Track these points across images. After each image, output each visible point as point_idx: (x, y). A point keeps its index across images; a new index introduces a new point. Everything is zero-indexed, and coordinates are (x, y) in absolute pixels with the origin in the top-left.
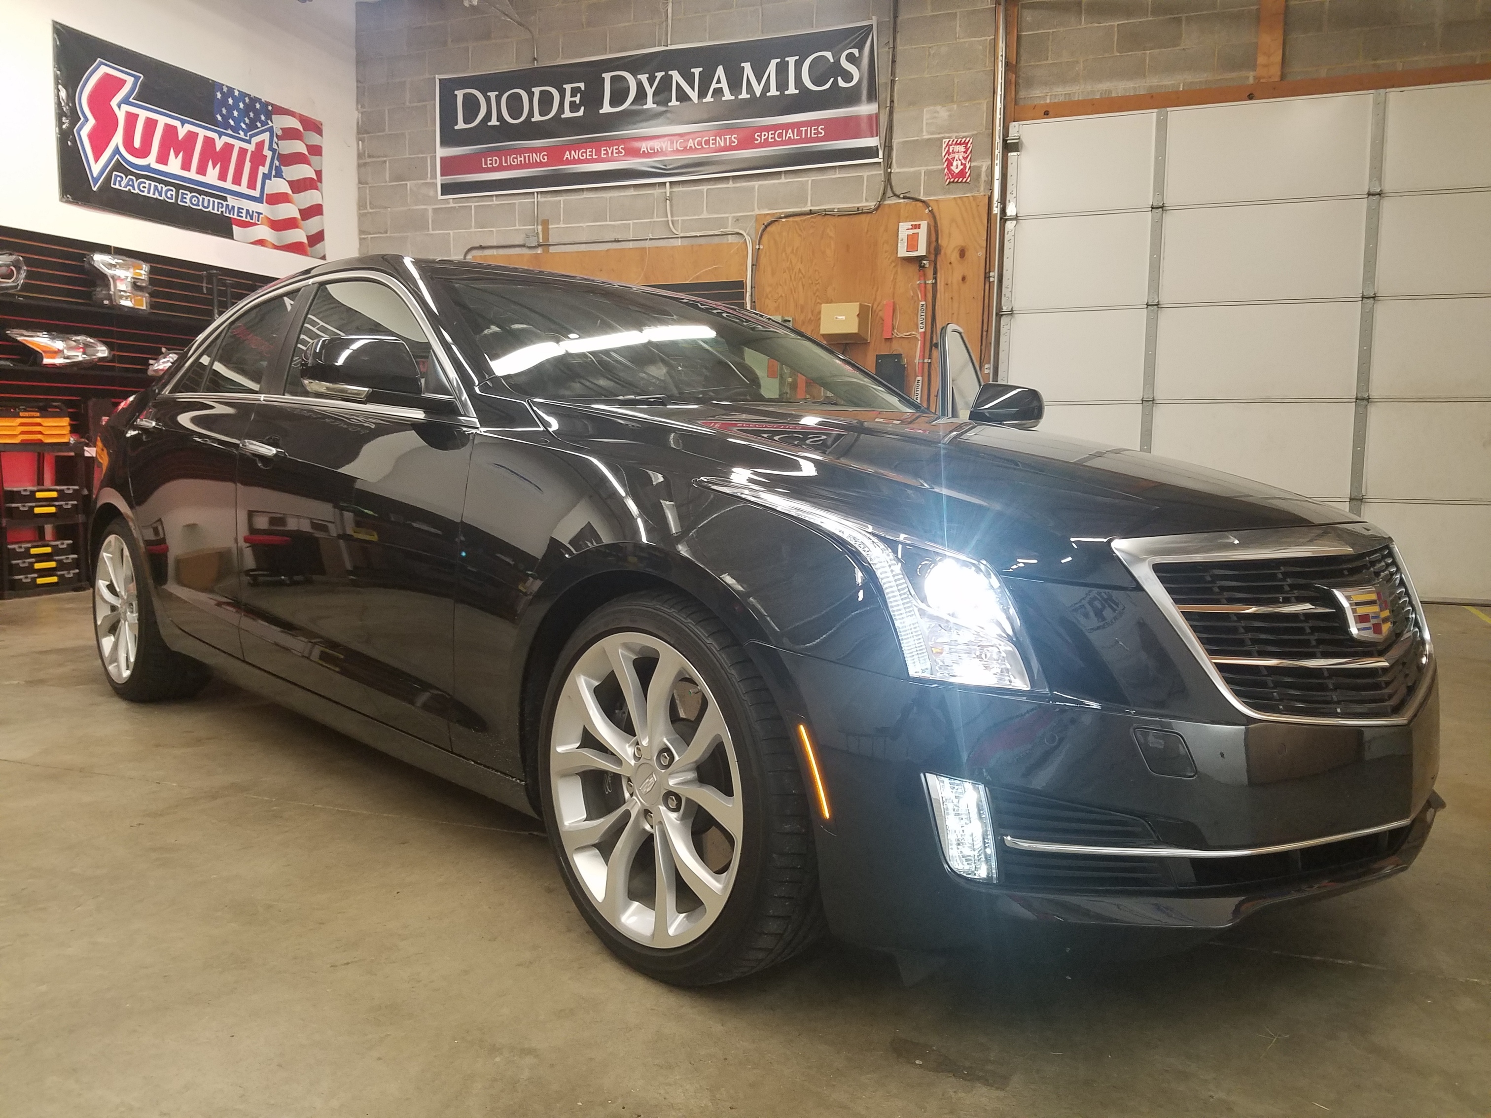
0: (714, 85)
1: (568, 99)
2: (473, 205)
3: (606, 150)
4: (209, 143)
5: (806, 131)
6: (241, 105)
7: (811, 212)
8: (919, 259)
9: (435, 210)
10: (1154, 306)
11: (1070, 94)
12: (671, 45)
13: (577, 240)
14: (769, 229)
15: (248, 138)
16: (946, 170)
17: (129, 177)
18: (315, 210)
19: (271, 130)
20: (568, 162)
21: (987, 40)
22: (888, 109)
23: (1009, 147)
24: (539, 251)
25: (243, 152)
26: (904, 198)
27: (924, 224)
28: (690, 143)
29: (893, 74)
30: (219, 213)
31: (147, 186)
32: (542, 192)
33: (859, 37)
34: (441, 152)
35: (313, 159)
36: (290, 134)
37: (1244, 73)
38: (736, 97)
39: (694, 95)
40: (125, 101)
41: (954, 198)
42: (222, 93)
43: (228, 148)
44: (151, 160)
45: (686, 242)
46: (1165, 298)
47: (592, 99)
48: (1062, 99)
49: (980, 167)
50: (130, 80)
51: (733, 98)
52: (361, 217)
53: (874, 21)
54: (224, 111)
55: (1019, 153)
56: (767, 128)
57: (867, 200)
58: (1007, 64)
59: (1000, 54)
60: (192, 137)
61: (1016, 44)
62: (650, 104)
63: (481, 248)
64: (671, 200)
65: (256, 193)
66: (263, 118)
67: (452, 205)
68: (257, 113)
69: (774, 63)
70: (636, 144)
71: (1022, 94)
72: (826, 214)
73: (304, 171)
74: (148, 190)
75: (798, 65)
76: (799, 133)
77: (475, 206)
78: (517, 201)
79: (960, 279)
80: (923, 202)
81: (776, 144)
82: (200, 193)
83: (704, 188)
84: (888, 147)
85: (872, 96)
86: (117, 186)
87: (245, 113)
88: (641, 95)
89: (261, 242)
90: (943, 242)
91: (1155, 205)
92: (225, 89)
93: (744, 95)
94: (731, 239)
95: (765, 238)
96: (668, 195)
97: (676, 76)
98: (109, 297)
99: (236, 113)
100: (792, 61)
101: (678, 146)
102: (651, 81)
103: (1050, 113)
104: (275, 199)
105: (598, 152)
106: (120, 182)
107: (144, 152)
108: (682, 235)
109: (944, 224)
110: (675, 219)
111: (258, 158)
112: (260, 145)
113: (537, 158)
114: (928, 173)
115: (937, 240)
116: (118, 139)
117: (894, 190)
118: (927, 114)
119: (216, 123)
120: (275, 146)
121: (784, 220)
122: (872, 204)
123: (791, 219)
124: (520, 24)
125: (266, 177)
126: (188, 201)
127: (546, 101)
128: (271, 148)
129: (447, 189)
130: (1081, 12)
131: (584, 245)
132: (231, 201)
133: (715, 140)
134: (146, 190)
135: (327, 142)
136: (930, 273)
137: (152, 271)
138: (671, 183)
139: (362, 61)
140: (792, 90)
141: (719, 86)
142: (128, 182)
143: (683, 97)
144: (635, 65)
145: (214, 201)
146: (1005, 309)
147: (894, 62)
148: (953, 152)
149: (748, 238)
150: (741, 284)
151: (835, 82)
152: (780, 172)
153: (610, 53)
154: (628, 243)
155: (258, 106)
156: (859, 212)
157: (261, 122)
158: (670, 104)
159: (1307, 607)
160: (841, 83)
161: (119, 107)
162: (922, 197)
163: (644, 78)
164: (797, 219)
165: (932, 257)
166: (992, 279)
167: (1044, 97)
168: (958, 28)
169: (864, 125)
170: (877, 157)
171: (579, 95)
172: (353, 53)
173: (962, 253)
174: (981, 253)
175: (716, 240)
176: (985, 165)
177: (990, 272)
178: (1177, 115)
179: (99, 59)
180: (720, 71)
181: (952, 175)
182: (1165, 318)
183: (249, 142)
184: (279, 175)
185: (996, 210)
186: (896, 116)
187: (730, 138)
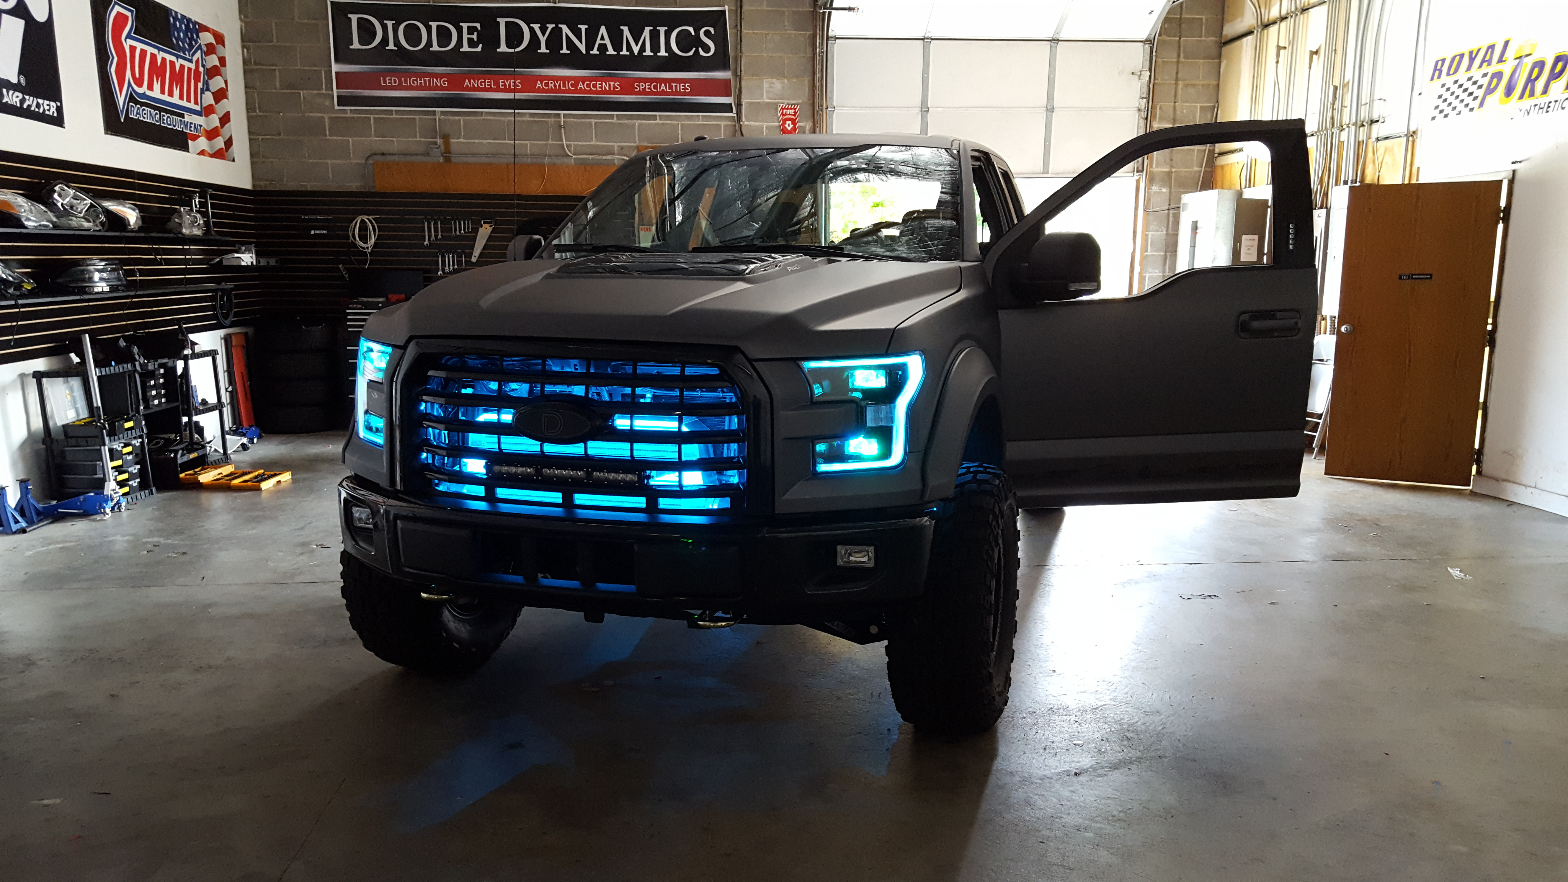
0: (599, 41)
2: (372, 117)
3: (504, 82)
4: (173, 66)
6: (184, 27)
9: (333, 119)
12: (559, 3)
13: (478, 153)
15: (190, 58)
16: (780, 125)
17: (137, 105)
18: (226, 117)
19: (200, 46)
20: (468, 89)
22: (737, 77)
24: (442, 160)
25: (190, 69)
28: (581, 85)
29: (740, 50)
30: (183, 130)
31: (146, 112)
32: (443, 112)
33: (714, 18)
35: (222, 70)
36: (209, 49)
39: (582, 47)
40: (129, 36)
42: (173, 17)
43: (182, 69)
44: (145, 88)
45: (579, 163)
47: (489, 38)
49: (805, 127)
50: (130, 16)
51: (615, 53)
52: (251, 119)
53: (726, 8)
54: (176, 34)
56: (645, 80)
60: (164, 63)
62: (543, 49)
63: (383, 154)
64: (565, 129)
65: (198, 108)
66: (194, 36)
67: (349, 115)
68: (192, 32)
69: (647, 30)
73: (219, 82)
75: (668, 35)
76: (670, 87)
77: (375, 119)
78: (417, 117)
81: (652, 93)
83: (593, 121)
84: (739, 105)
85: (725, 66)
86: (132, 116)
87: (186, 34)
88: (535, 41)
89: (203, 152)
92: (174, 14)
96: (563, 125)
97: (565, 29)
99: (181, 35)
100: (662, 30)
101: (569, 85)
102: (543, 30)
104: (208, 111)
105: (496, 84)
106: (131, 111)
107: (141, 81)
108: (575, 156)
110: (569, 143)
111: (197, 76)
112: (197, 63)
113: (437, 82)
114: (769, 128)
116: (129, 72)
118: (766, 83)
119: (173, 47)
120: (204, 63)
125: (202, 91)
126: (166, 121)
127: (444, 35)
128: (202, 65)
129: (342, 100)
131: (485, 159)
132: (188, 118)
133: (602, 84)
134: (146, 116)
135: (228, 52)
138: (564, 115)
140: (663, 53)
141: (602, 42)
142: (137, 110)
143: (572, 47)
144: (526, 15)
145: (178, 120)
148: (787, 113)
151: (697, 51)
152: (656, 116)
155: (193, 26)
157: (195, 41)
158: (561, 52)
160: (702, 53)
161: (126, 42)
163: (536, 27)
168: (786, 24)
169: (722, 87)
170: (732, 112)
171: (476, 33)
175: (605, 163)
176: (808, 125)
180: (603, 30)
183: (190, 61)
184: (208, 88)
186: (743, 83)
187: (614, 85)
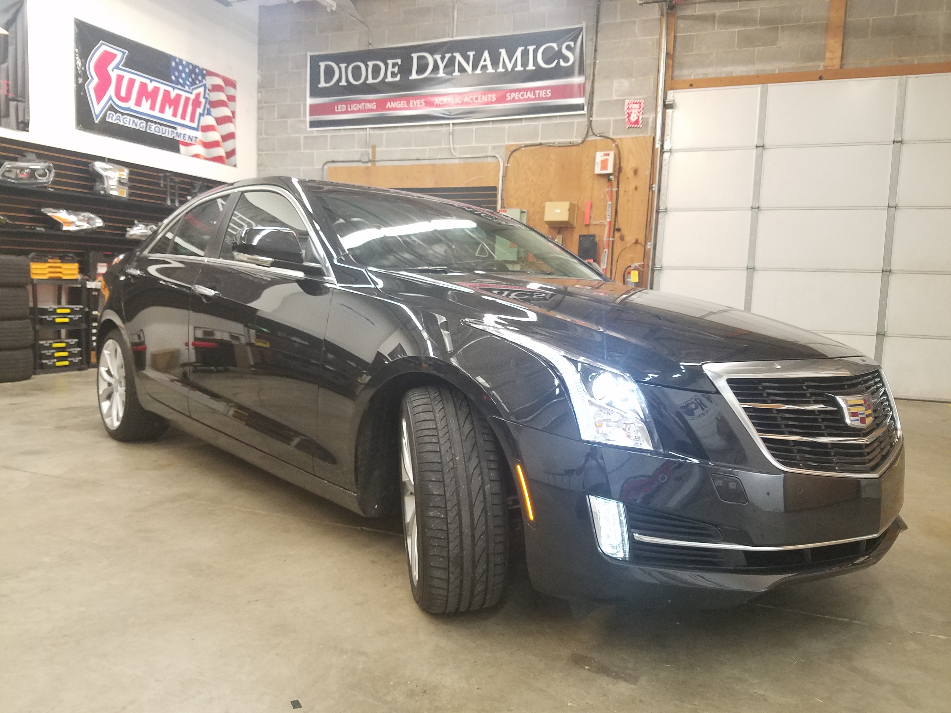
0: (482, 63)
1: (390, 69)
2: (329, 135)
3: (413, 102)
4: (167, 93)
5: (539, 93)
6: (187, 70)
7: (540, 144)
8: (608, 175)
9: (306, 138)
10: (756, 209)
11: (706, 74)
12: (456, 36)
13: (394, 158)
14: (515, 154)
15: (190, 91)
16: (627, 120)
17: (118, 114)
18: (230, 136)
19: (205, 86)
20: (389, 109)
21: (654, 38)
22: (591, 80)
23: (666, 106)
24: (369, 164)
25: (187, 99)
26: (600, 136)
27: (612, 154)
28: (466, 99)
29: (595, 58)
30: (172, 137)
31: (128, 120)
32: (372, 128)
33: (574, 34)
34: (310, 101)
35: (230, 104)
36: (216, 88)
37: (817, 63)
38: (496, 71)
39: (469, 69)
40: (117, 67)
41: (632, 138)
42: (176, 62)
43: (178, 97)
44: (131, 104)
45: (462, 161)
46: (763, 204)
47: (405, 70)
48: (701, 77)
49: (648, 118)
50: (119, 55)
51: (493, 71)
52: (259, 140)
53: (584, 25)
54: (177, 74)
55: (673, 110)
56: (515, 91)
57: (576, 137)
58: (667, 54)
59: (663, 48)
60: (156, 90)
61: (673, 41)
62: (441, 74)
63: (333, 162)
64: (453, 134)
65: (195, 125)
66: (200, 78)
67: (316, 134)
68: (196, 75)
69: (520, 50)
70: (432, 99)
71: (676, 73)
72: (550, 146)
73: (225, 112)
74: (128, 122)
75: (535, 51)
76: (535, 94)
77: (331, 136)
78: (356, 133)
79: (634, 188)
80: (612, 139)
81: (519, 100)
82: (161, 124)
83: (474, 127)
84: (591, 104)
85: (581, 72)
86: (110, 120)
87: (189, 75)
88: (436, 68)
89: (197, 156)
90: (624, 165)
91: (758, 145)
92: (177, 60)
93: (501, 69)
94: (490, 160)
95: (511, 159)
96: (451, 131)
97: (458, 57)
98: (104, 189)
99: (183, 75)
100: (531, 48)
101: (458, 100)
102: (443, 59)
103: (694, 86)
104: (207, 129)
105: (408, 103)
106: (112, 117)
107: (126, 99)
108: (459, 156)
109: (624, 153)
110: (455, 146)
111: (197, 104)
112: (198, 95)
113: (369, 106)
114: (615, 121)
115: (620, 163)
116: (111, 91)
117: (594, 131)
118: (616, 84)
119: (171, 81)
120: (207, 96)
121: (523, 149)
122: (579, 140)
123: (528, 148)
124: (361, 22)
125: (201, 115)
126: (153, 129)
127: (376, 70)
128: (204, 97)
129: (313, 124)
130: (715, 22)
131: (397, 162)
132: (180, 130)
133: (482, 97)
134: (127, 123)
135: (239, 93)
136: (615, 183)
137: (131, 173)
138: (453, 124)
139: (262, 43)
140: (531, 67)
141: (485, 63)
142: (117, 117)
143: (462, 70)
144: (432, 49)
145: (169, 130)
146: (661, 208)
147: (596, 51)
148: (632, 108)
149: (500, 160)
150: (495, 189)
151: (558, 63)
152: (522, 119)
153: (418, 40)
154: (425, 161)
155: (197, 71)
156: (571, 145)
157: (199, 81)
158: (454, 74)
159: (821, 406)
160: (562, 63)
161: (113, 71)
162: (611, 136)
163: (438, 57)
164: (532, 148)
165: (617, 174)
166: (654, 189)
167: (690, 75)
168: (637, 31)
169: (576, 90)
170: (583, 109)
171: (397, 67)
172: (256, 38)
173: (636, 172)
174: (648, 172)
175: (480, 160)
176: (651, 117)
177: (653, 184)
178: (774, 89)
179: (101, 42)
180: (486, 54)
181: (631, 123)
182: (763, 217)
183: (191, 93)
184: (209, 113)
185: (658, 145)
186: (596, 85)
187: (491, 97)
